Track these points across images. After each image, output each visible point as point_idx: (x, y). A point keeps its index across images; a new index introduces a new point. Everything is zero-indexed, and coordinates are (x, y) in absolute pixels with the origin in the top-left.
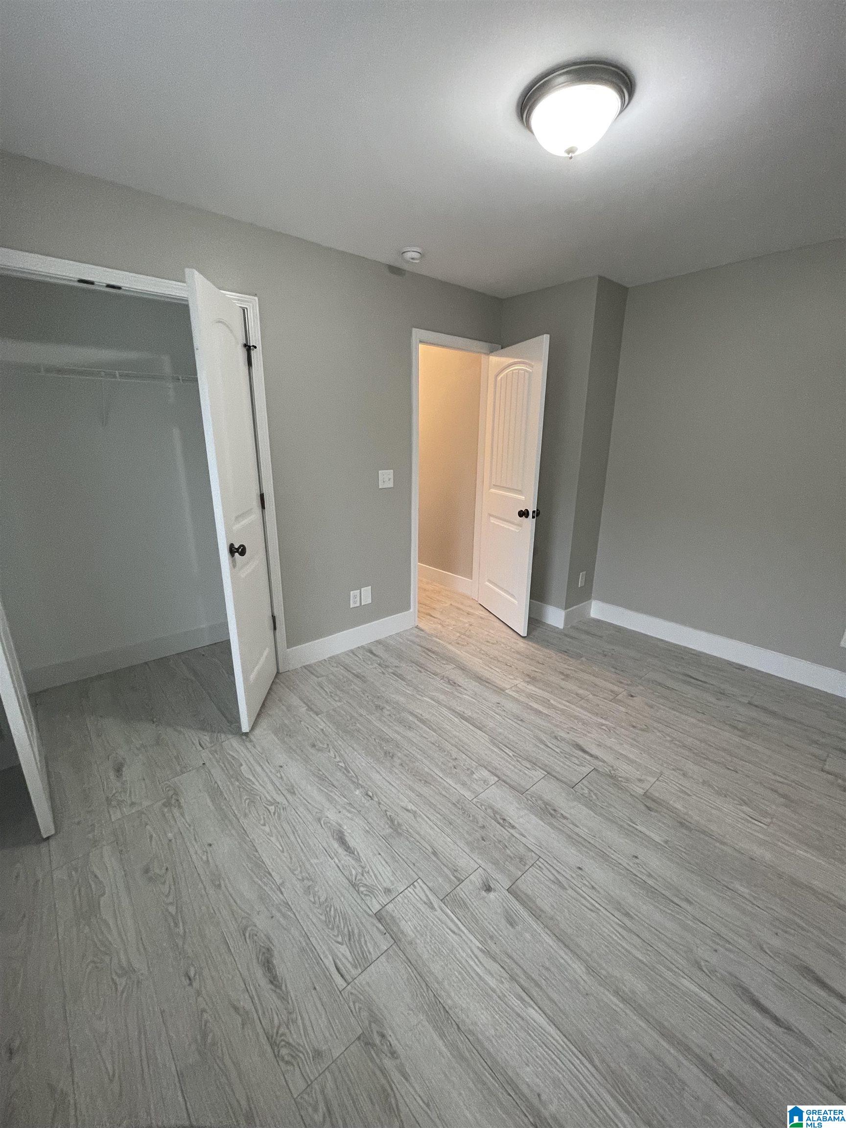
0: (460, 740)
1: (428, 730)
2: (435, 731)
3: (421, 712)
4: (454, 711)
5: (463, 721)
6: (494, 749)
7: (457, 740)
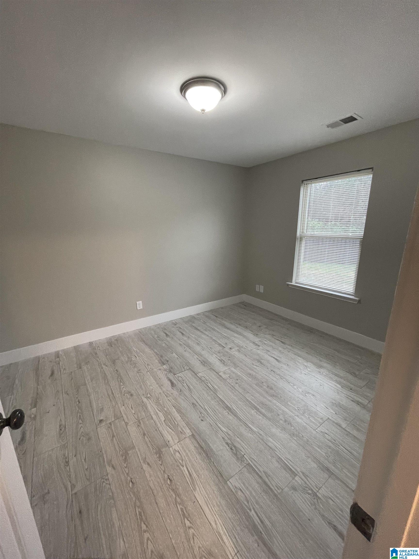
0: (233, 393)
1: (251, 401)
2: (247, 400)
3: (257, 416)
4: (235, 415)
5: (229, 406)
6: (217, 387)
7: (235, 393)
